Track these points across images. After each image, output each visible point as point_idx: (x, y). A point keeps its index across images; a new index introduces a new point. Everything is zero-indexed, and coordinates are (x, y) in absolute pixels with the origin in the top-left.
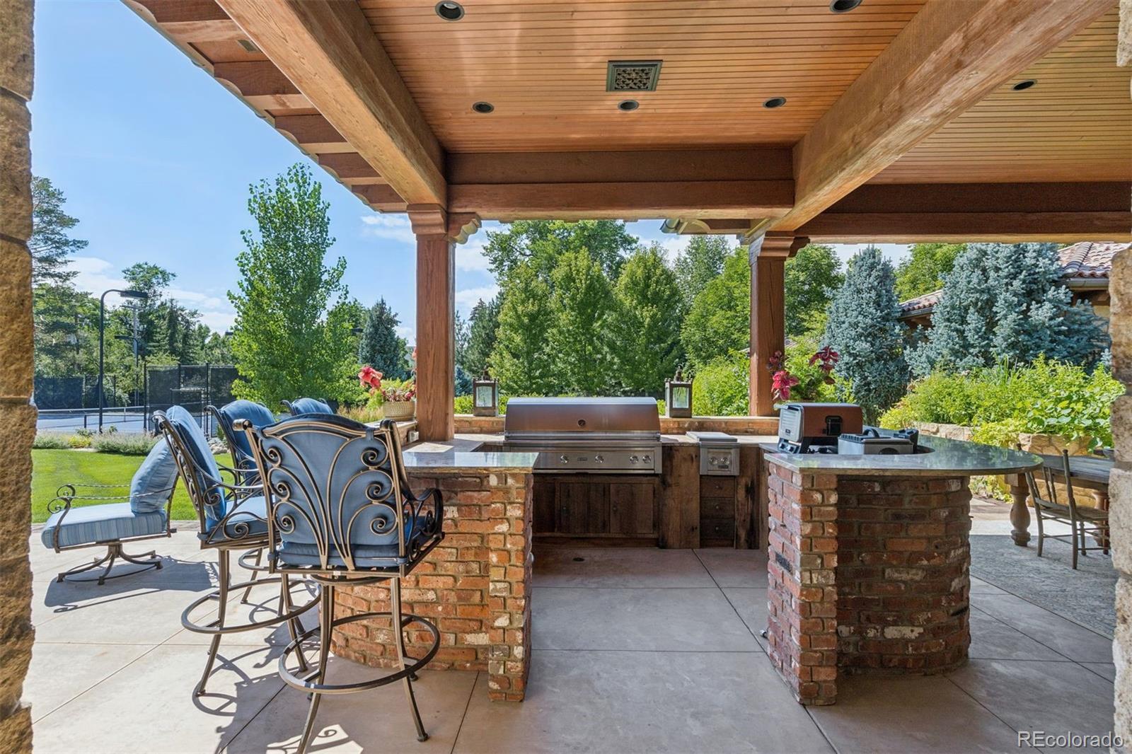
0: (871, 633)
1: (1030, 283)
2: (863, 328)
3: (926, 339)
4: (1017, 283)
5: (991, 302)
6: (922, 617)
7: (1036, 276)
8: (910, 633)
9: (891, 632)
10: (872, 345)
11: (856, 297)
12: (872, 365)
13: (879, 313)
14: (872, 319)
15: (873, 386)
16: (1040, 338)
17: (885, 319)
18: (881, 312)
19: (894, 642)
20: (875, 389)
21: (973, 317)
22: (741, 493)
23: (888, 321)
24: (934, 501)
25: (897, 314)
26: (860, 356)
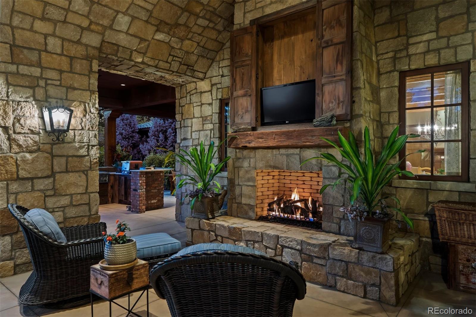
0: (149, 202)
3: (147, 142)
5: (166, 131)
6: (157, 198)
8: (155, 201)
9: (152, 202)
10: (128, 142)
19: (153, 203)
21: (161, 135)
22: (109, 188)
24: (159, 177)
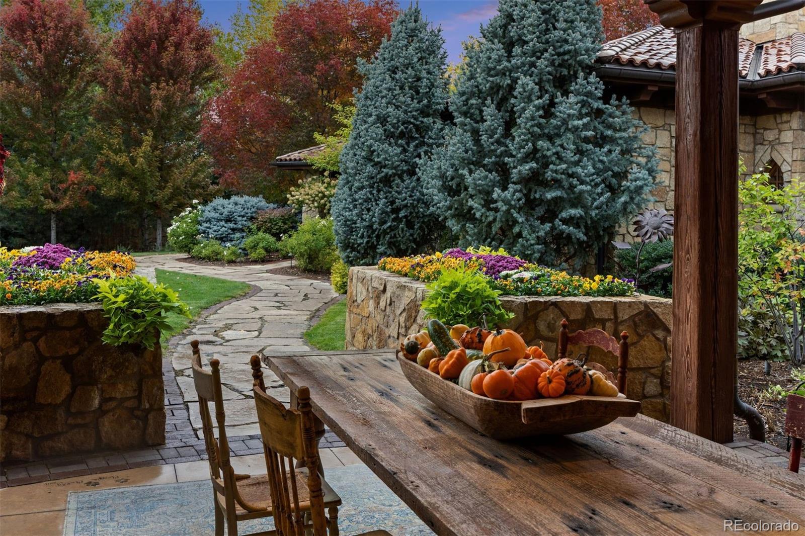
1: (560, 65)
2: (393, 126)
4: (542, 63)
7: (566, 57)
11: (388, 77)
12: (403, 181)
13: (415, 104)
14: (406, 112)
15: (402, 214)
16: (562, 146)
17: (424, 113)
18: (419, 103)
20: (406, 217)
23: (428, 116)
25: (438, 107)
26: (385, 166)
